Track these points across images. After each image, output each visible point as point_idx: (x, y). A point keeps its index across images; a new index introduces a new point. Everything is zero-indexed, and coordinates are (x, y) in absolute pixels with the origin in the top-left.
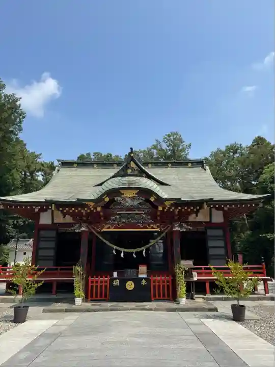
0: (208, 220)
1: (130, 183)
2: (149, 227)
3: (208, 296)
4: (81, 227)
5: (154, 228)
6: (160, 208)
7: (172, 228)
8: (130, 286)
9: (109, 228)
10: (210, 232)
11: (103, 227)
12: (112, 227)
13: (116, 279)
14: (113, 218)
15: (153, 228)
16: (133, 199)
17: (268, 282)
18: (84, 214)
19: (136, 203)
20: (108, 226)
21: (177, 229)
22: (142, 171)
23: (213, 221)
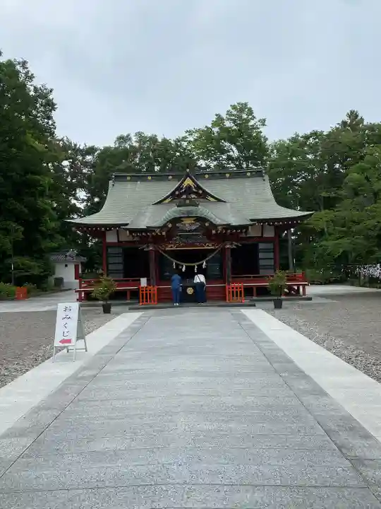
0: (260, 235)
1: (189, 212)
2: (205, 245)
3: (255, 298)
4: (148, 247)
5: (210, 247)
6: (214, 232)
7: (224, 246)
8: (190, 291)
9: (171, 247)
10: (261, 246)
11: (167, 247)
12: (174, 246)
14: (175, 238)
15: (208, 246)
16: (191, 224)
17: (306, 287)
19: (194, 227)
20: (170, 246)
21: (228, 246)
22: (198, 187)
23: (265, 236)
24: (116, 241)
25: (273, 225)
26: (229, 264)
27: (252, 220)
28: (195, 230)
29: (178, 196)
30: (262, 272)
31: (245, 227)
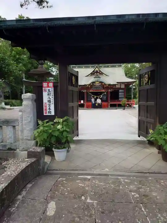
0: (120, 87)
1: (97, 80)
6: (105, 86)
9: (92, 91)
10: (120, 91)
15: (103, 91)
18: (85, 87)
19: (99, 85)
21: (109, 91)
22: (100, 71)
23: (121, 87)
25: (124, 84)
26: (109, 96)
27: (117, 83)
28: (99, 86)
29: (93, 74)
30: (120, 99)
31: (115, 85)
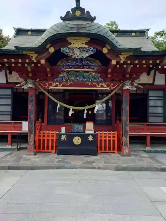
2: (99, 85)
3: (148, 149)
4: (27, 83)
5: (104, 87)
7: (123, 86)
8: (77, 140)
9: (56, 86)
10: (151, 93)
11: (51, 85)
12: (60, 85)
13: (63, 134)
14: (61, 75)
15: (102, 86)
16: (82, 49)
18: (29, 70)
20: (54, 84)
21: (127, 87)
24: (5, 82)
30: (151, 120)
